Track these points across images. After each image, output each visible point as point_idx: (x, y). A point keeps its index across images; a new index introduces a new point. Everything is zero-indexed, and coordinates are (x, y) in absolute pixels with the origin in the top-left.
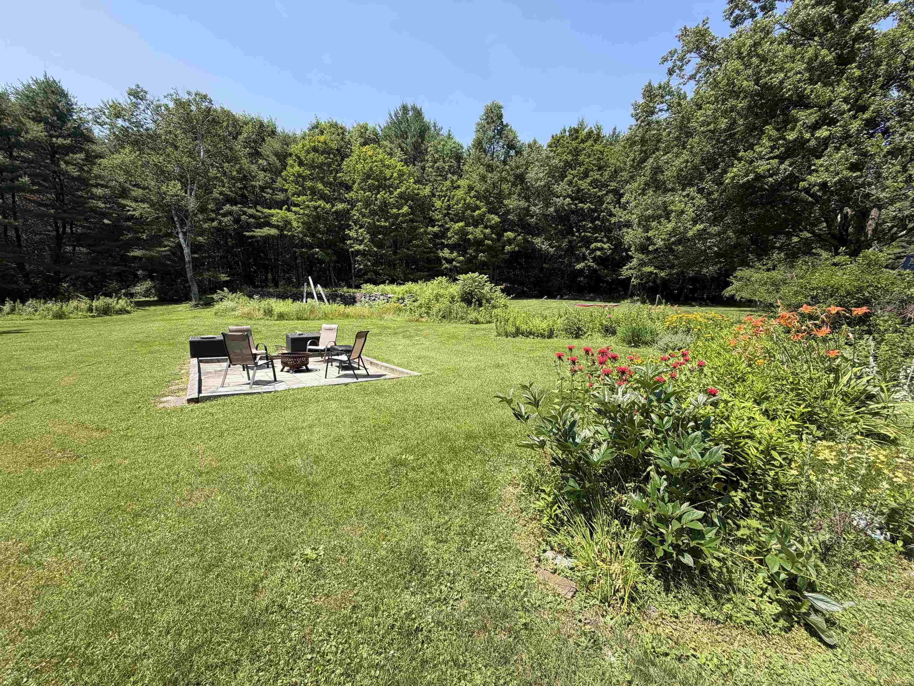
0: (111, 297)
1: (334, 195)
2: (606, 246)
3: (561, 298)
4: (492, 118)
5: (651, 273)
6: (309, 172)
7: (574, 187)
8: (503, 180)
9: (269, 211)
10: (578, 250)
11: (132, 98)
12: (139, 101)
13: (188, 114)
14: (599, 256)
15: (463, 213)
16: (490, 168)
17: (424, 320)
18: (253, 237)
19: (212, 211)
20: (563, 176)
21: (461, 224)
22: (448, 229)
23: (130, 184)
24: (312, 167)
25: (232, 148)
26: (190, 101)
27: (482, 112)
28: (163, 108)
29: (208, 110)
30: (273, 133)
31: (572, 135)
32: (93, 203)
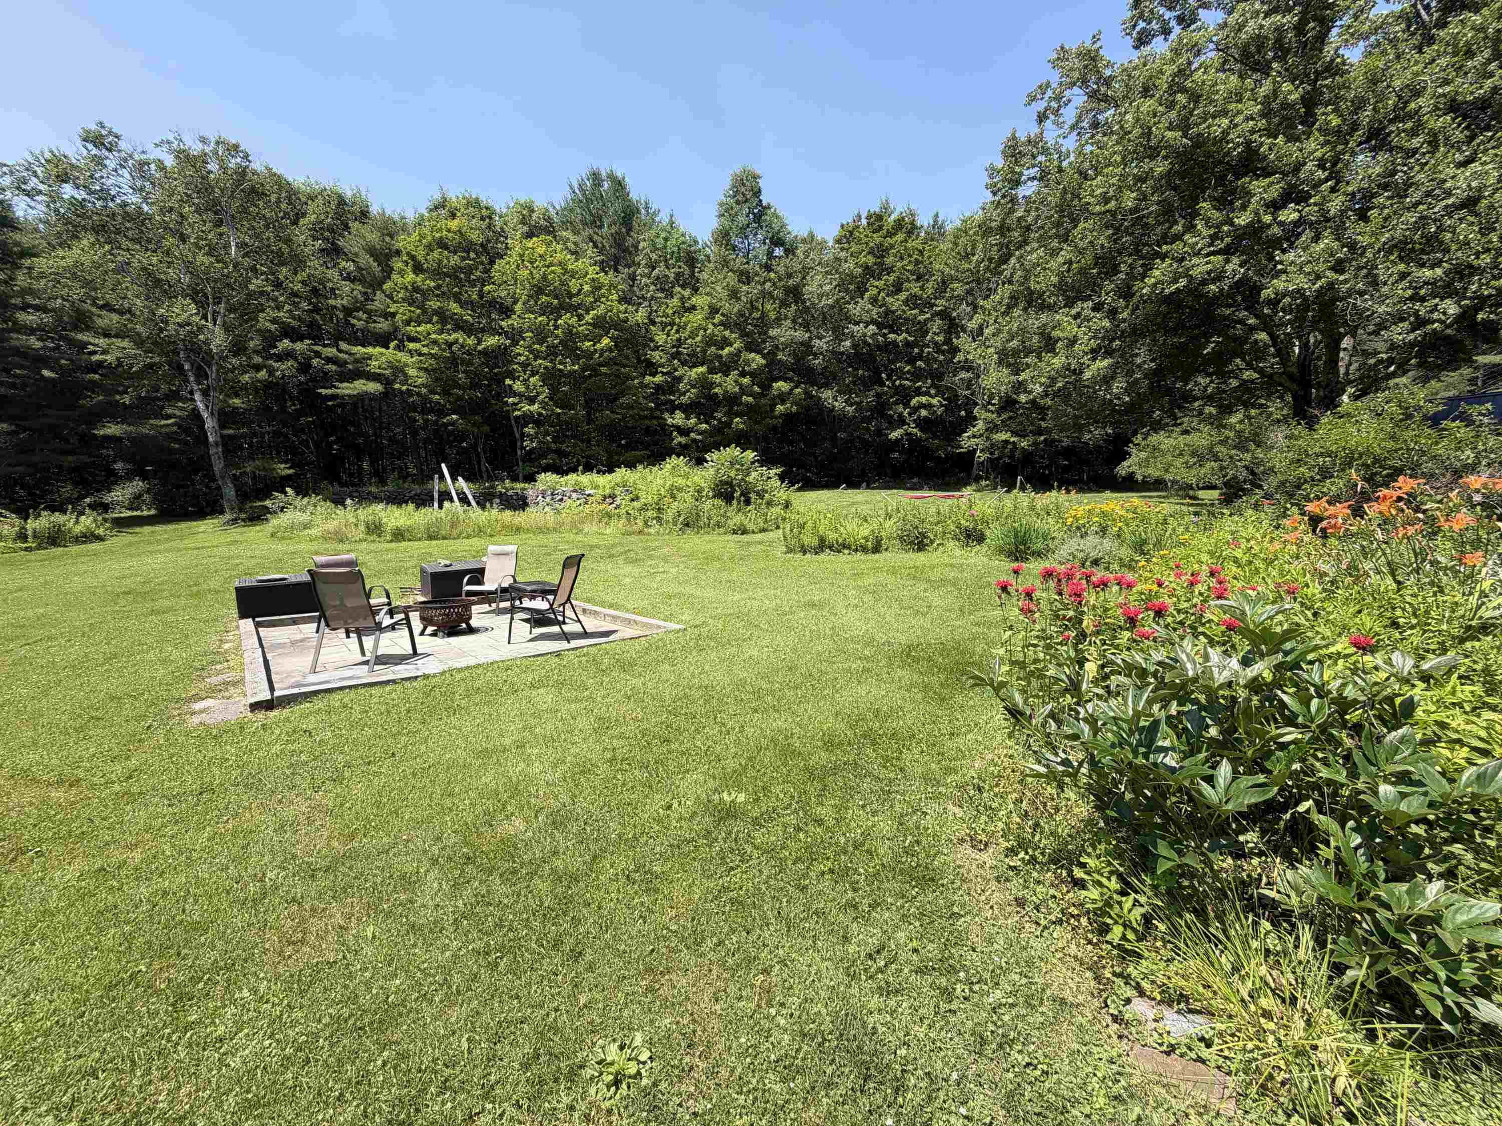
0: (64, 512)
1: (480, 323)
2: (935, 401)
3: (868, 487)
4: (744, 195)
5: (1006, 442)
6: (433, 284)
7: (880, 307)
8: (766, 295)
9: (363, 350)
10: (891, 409)
11: (90, 146)
12: (105, 152)
13: (203, 178)
14: (925, 417)
15: (704, 351)
16: (745, 277)
17: (652, 531)
18: (334, 397)
19: (256, 352)
20: (861, 290)
21: (701, 369)
22: (679, 379)
23: (94, 304)
24: (437, 273)
25: (291, 240)
26: (205, 154)
27: (727, 183)
28: (153, 166)
29: (242, 173)
30: (364, 215)
31: (873, 224)
32: (19, 340)
